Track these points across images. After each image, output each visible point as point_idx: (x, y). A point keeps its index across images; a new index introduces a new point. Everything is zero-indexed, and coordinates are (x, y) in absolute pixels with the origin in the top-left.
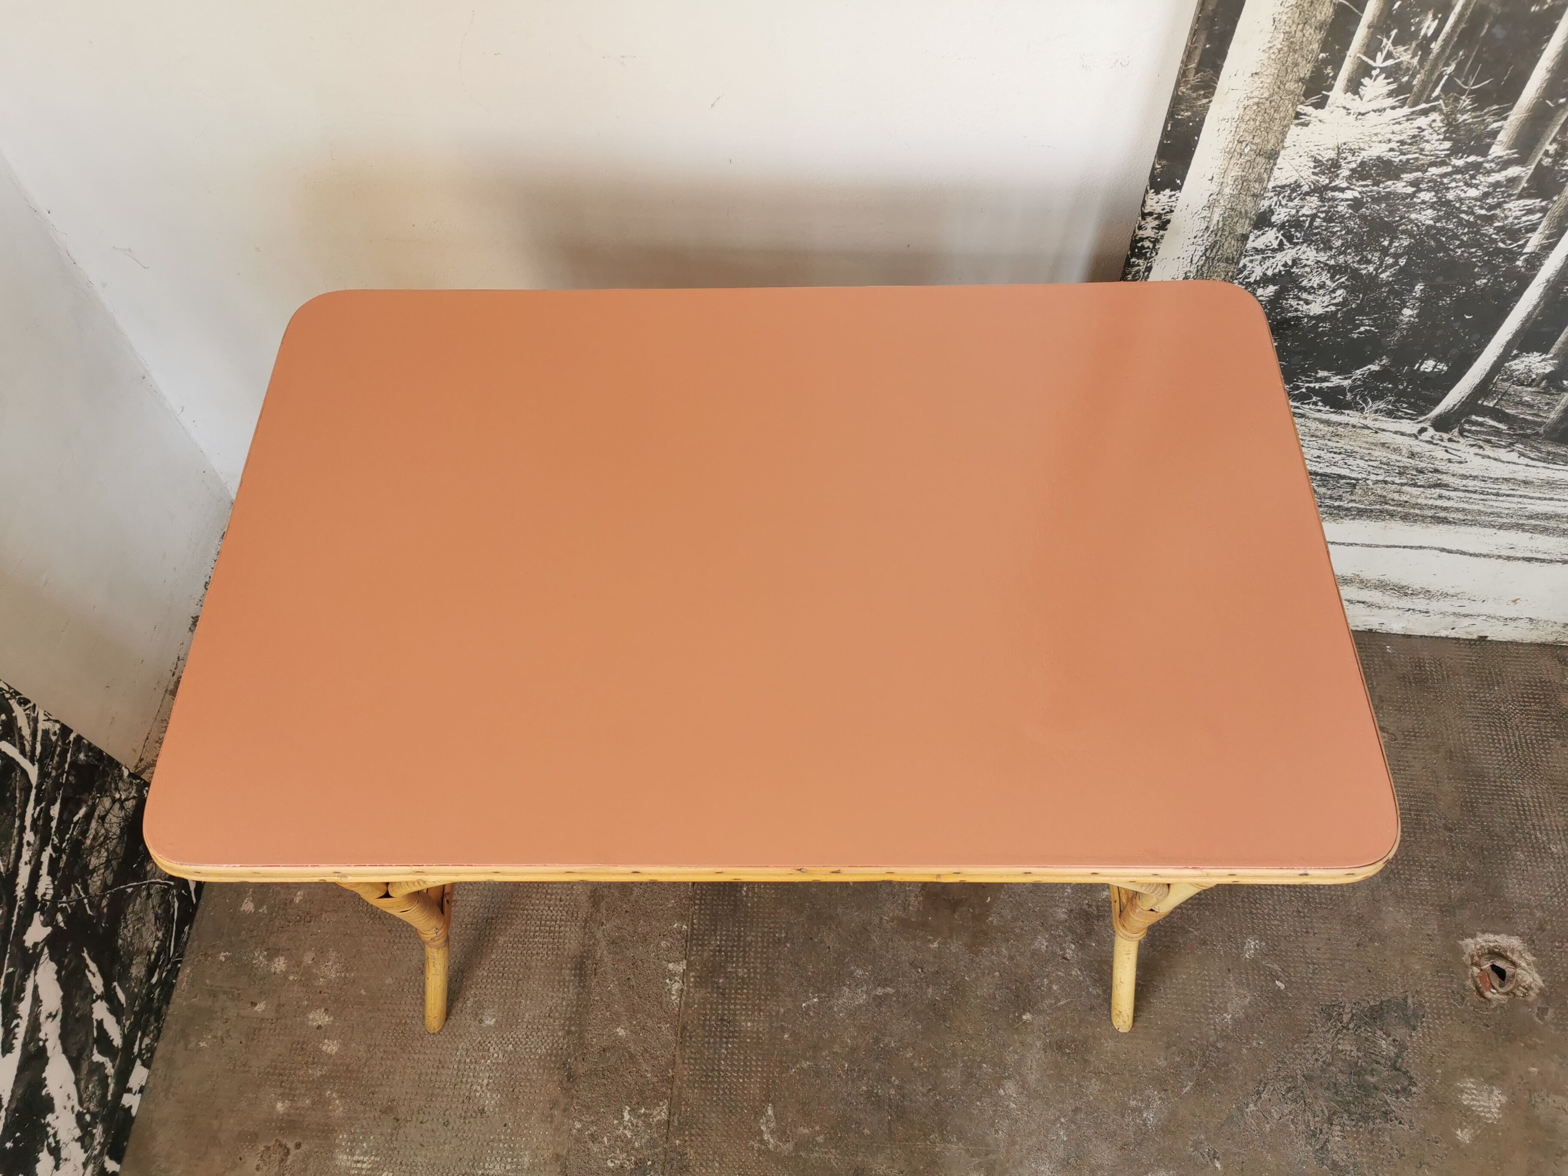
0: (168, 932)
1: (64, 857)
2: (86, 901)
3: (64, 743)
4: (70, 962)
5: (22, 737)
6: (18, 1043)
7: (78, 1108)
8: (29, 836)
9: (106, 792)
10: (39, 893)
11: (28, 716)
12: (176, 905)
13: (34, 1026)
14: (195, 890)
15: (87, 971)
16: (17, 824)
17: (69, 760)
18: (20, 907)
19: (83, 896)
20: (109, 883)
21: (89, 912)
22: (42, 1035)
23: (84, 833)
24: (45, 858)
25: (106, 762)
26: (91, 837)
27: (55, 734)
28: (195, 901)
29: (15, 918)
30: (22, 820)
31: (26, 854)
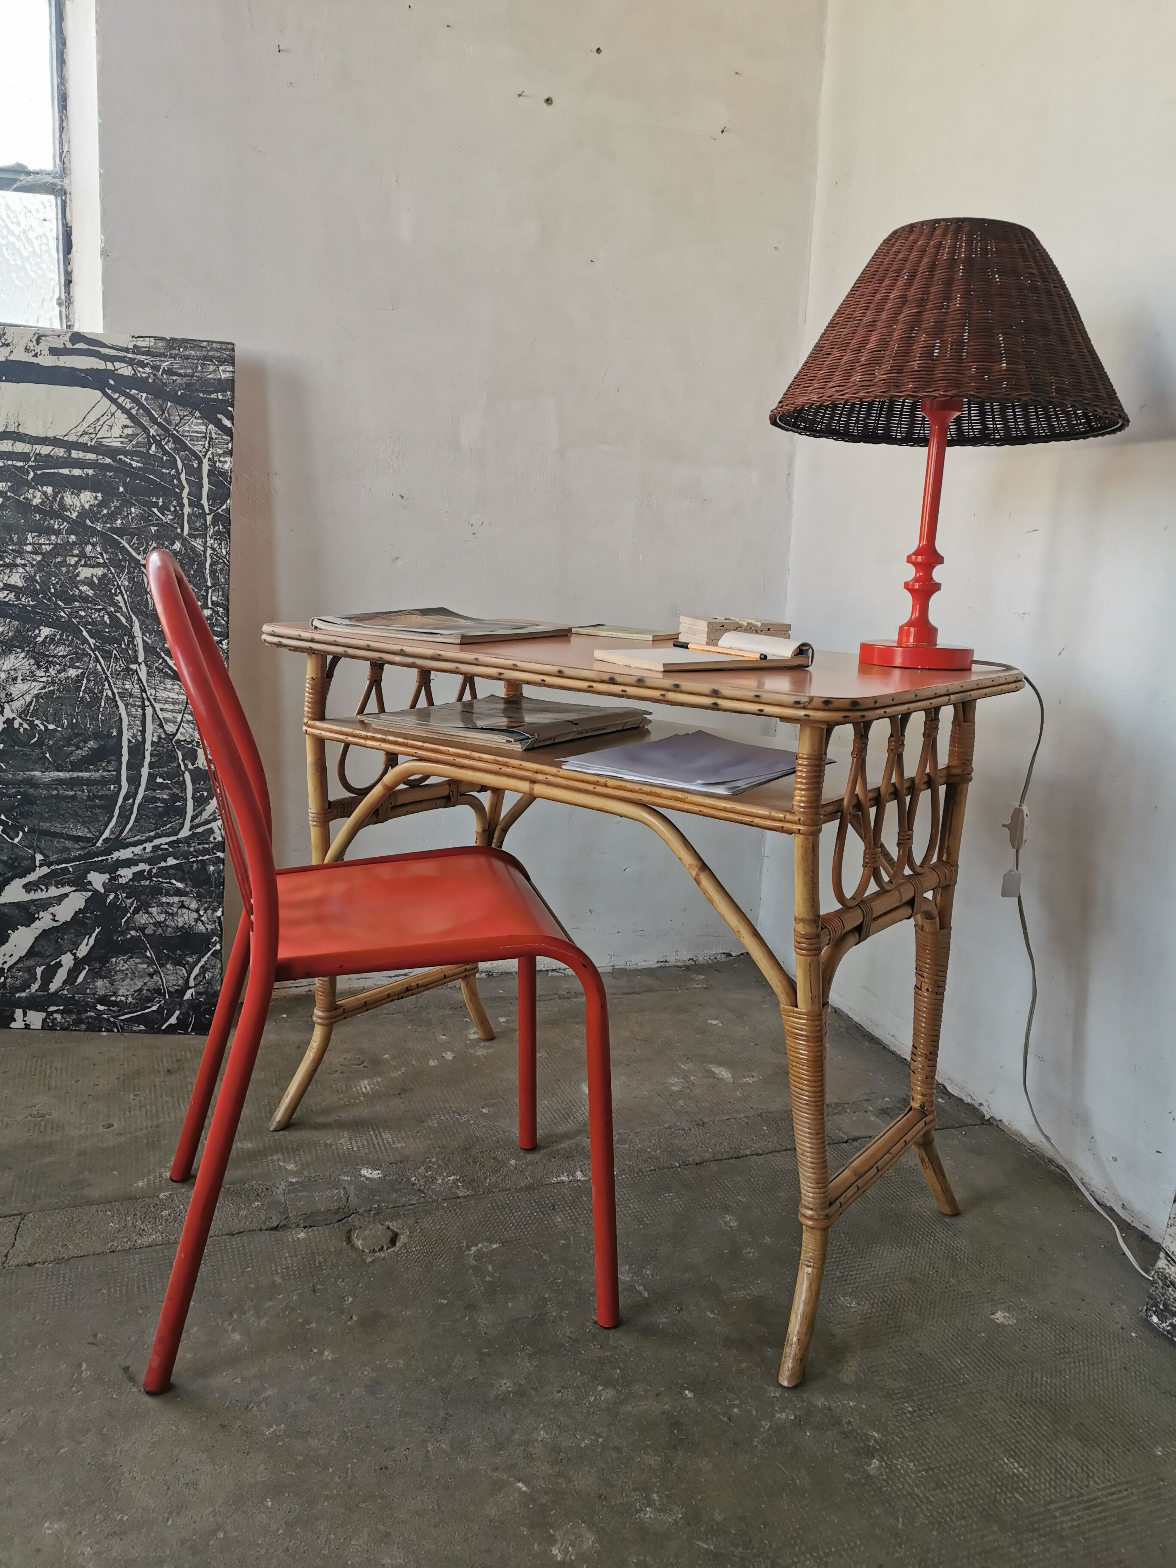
0: (133, 1007)
1: (147, 883)
2: (129, 915)
3: (213, 849)
4: (88, 918)
5: (201, 813)
6: (33, 896)
7: (6, 966)
8: (149, 846)
9: (200, 901)
10: (122, 872)
11: (214, 812)
12: (154, 1008)
13: (45, 905)
14: (171, 1024)
15: (88, 936)
16: (152, 834)
17: (205, 858)
18: (107, 859)
19: (131, 911)
20: (146, 932)
21: (123, 921)
22: (41, 914)
23: (167, 894)
24: (143, 866)
25: (217, 891)
26: (168, 901)
27: (215, 839)
28: (163, 1028)
29: (100, 859)
30: (155, 837)
31: (138, 850)
